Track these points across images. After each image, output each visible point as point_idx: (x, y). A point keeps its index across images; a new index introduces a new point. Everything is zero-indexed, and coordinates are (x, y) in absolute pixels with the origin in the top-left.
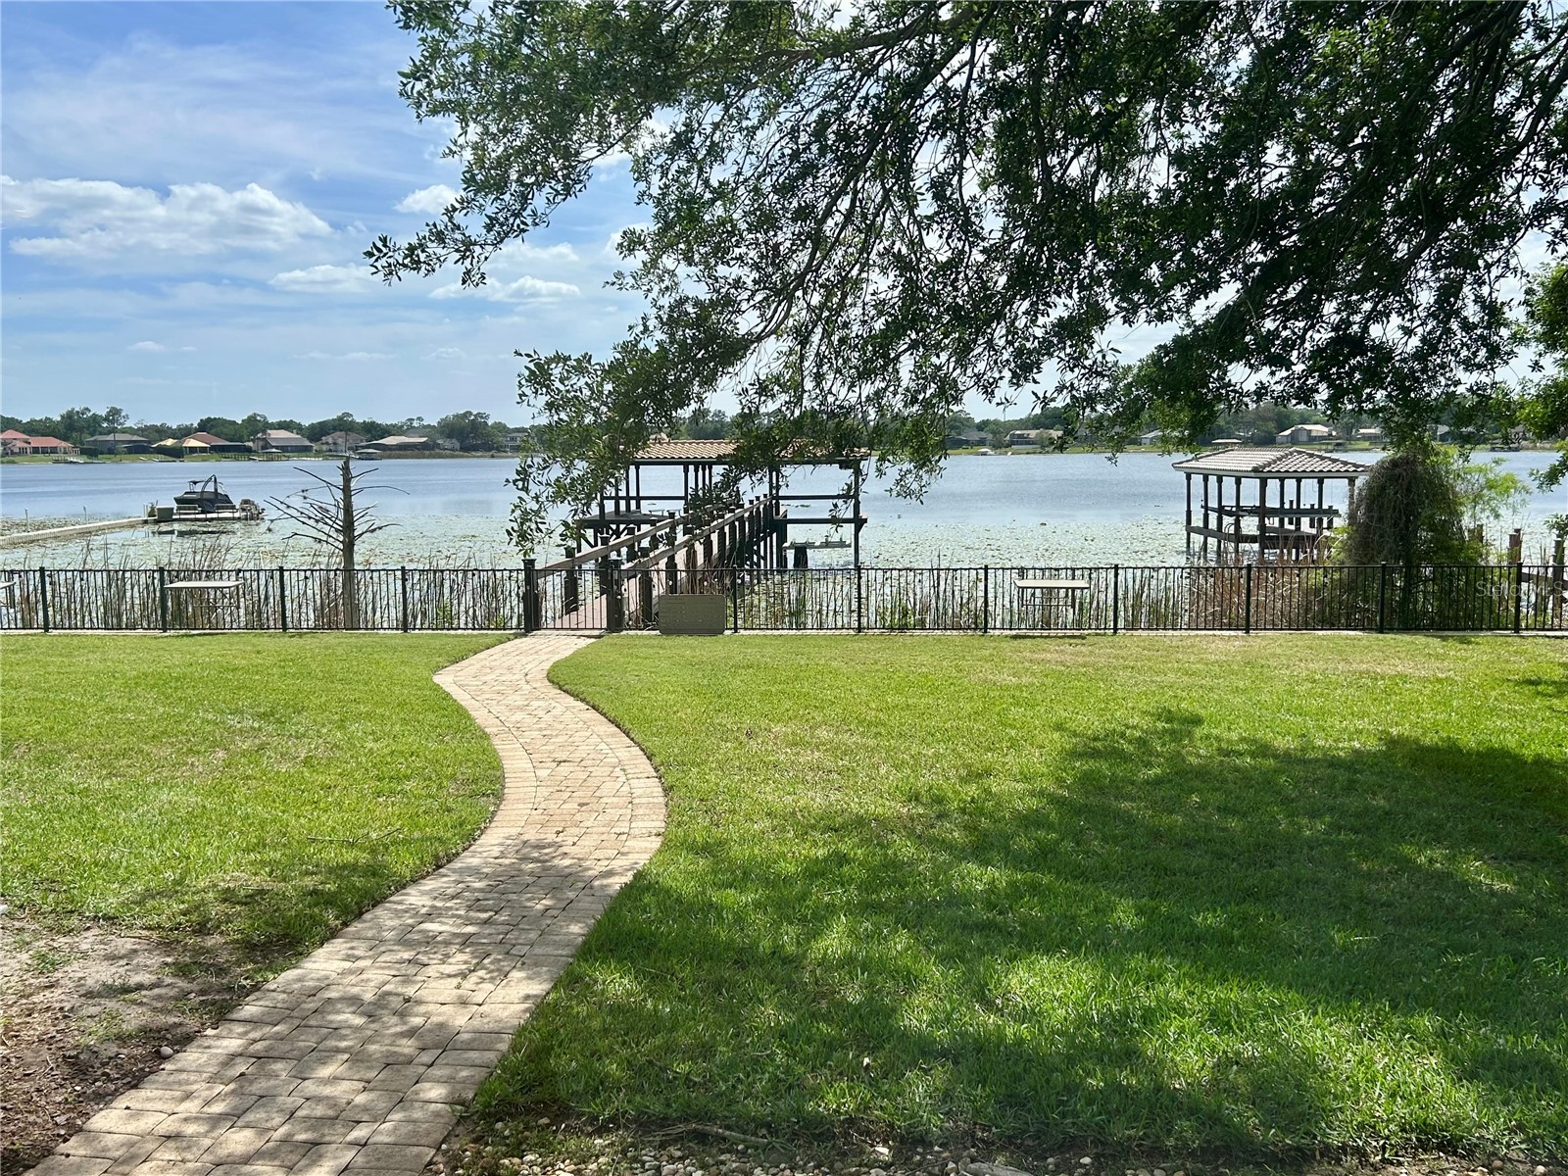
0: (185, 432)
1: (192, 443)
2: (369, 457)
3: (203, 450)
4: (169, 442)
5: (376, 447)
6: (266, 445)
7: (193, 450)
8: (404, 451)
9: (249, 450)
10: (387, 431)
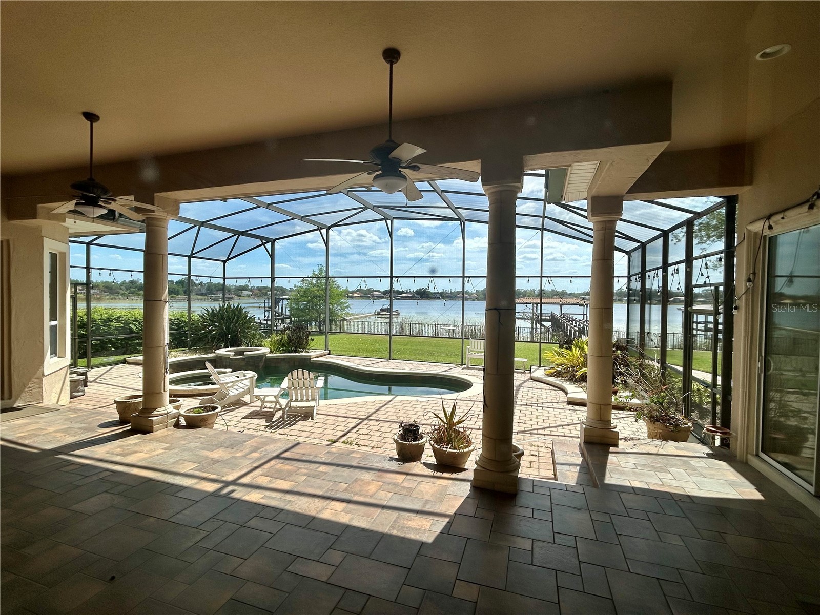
0: (353, 292)
1: (355, 295)
2: (398, 299)
3: (358, 297)
4: (350, 295)
5: (400, 297)
6: (373, 296)
7: (356, 297)
8: (407, 298)
9: (369, 297)
10: (403, 292)
